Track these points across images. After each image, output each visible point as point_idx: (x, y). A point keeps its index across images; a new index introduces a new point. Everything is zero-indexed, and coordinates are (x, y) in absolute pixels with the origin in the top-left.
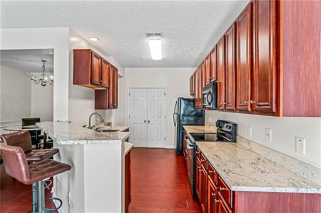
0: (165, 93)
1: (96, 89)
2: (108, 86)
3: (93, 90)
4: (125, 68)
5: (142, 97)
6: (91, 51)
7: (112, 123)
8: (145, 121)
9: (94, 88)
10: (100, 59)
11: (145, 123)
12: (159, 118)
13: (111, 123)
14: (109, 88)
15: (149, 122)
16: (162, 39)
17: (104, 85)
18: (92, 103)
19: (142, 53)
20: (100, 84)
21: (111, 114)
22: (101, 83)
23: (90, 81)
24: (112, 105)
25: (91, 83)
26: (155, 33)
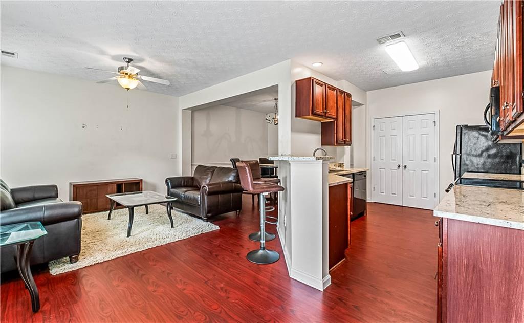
0: (435, 122)
1: (322, 121)
2: (335, 117)
3: (319, 123)
4: (367, 92)
5: (394, 129)
6: (312, 79)
7: (345, 165)
8: (399, 166)
9: (320, 121)
10: (324, 86)
11: (398, 168)
12: (424, 161)
13: (343, 164)
14: (337, 119)
15: (405, 167)
16: (407, 40)
17: (329, 116)
18: (318, 138)
19: (384, 67)
20: (324, 114)
21: (344, 153)
22: (326, 113)
23: (311, 111)
24: (343, 139)
25: (312, 113)
26: (391, 35)
